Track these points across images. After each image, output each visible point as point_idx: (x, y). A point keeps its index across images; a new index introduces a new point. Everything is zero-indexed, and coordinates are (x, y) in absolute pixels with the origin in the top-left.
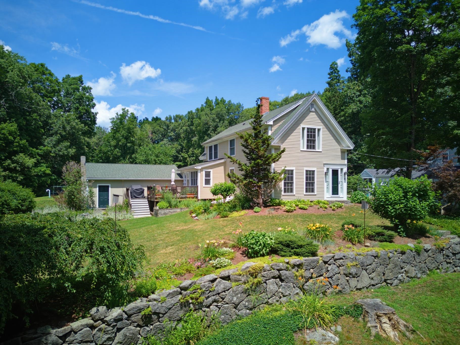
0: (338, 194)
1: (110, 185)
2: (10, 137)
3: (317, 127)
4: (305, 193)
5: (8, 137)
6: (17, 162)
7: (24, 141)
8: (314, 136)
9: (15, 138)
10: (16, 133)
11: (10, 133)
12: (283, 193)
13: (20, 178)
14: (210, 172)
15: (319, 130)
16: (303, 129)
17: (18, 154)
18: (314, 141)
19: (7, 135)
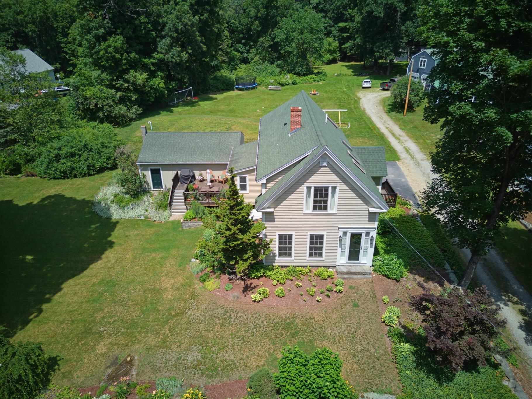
0: (358, 260)
1: (160, 168)
2: (118, 56)
3: (330, 185)
4: (308, 259)
5: (115, 56)
6: (127, 81)
7: (133, 55)
8: (326, 196)
9: (122, 55)
10: (122, 48)
11: (117, 50)
12: (277, 258)
13: (134, 97)
14: (245, 178)
15: (334, 188)
16: (309, 188)
17: (129, 72)
18: (326, 202)
19: (113, 53)
